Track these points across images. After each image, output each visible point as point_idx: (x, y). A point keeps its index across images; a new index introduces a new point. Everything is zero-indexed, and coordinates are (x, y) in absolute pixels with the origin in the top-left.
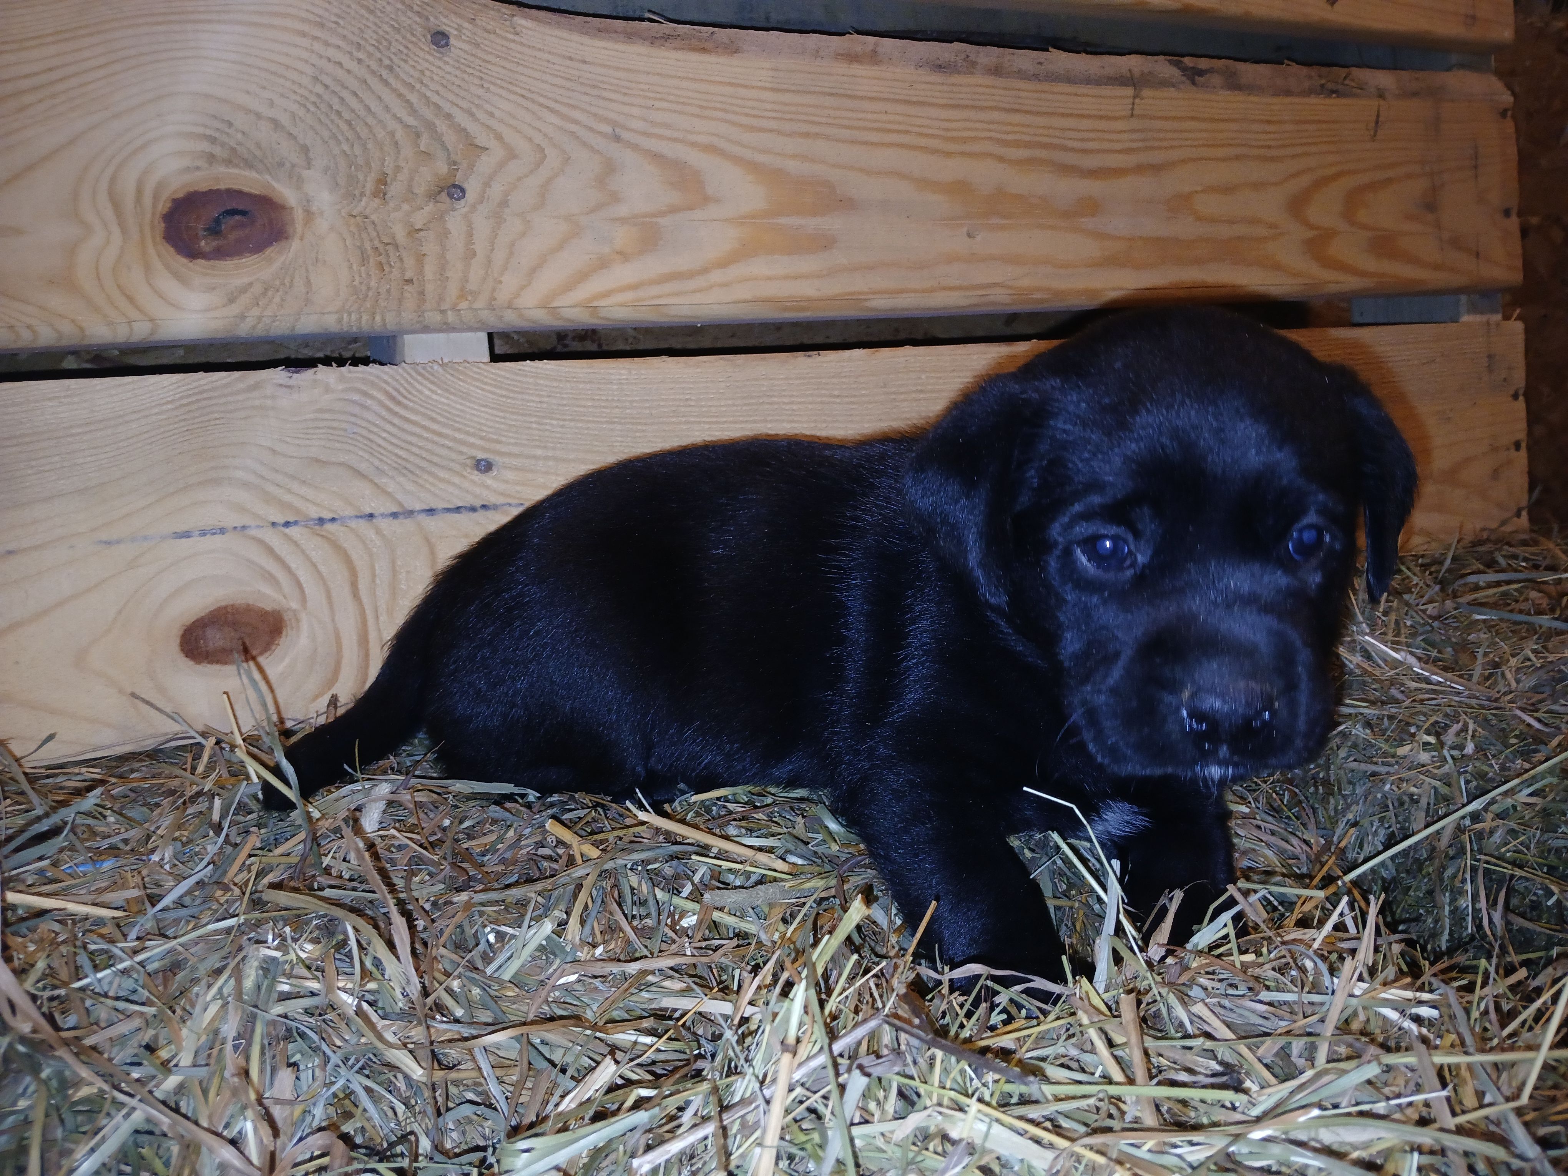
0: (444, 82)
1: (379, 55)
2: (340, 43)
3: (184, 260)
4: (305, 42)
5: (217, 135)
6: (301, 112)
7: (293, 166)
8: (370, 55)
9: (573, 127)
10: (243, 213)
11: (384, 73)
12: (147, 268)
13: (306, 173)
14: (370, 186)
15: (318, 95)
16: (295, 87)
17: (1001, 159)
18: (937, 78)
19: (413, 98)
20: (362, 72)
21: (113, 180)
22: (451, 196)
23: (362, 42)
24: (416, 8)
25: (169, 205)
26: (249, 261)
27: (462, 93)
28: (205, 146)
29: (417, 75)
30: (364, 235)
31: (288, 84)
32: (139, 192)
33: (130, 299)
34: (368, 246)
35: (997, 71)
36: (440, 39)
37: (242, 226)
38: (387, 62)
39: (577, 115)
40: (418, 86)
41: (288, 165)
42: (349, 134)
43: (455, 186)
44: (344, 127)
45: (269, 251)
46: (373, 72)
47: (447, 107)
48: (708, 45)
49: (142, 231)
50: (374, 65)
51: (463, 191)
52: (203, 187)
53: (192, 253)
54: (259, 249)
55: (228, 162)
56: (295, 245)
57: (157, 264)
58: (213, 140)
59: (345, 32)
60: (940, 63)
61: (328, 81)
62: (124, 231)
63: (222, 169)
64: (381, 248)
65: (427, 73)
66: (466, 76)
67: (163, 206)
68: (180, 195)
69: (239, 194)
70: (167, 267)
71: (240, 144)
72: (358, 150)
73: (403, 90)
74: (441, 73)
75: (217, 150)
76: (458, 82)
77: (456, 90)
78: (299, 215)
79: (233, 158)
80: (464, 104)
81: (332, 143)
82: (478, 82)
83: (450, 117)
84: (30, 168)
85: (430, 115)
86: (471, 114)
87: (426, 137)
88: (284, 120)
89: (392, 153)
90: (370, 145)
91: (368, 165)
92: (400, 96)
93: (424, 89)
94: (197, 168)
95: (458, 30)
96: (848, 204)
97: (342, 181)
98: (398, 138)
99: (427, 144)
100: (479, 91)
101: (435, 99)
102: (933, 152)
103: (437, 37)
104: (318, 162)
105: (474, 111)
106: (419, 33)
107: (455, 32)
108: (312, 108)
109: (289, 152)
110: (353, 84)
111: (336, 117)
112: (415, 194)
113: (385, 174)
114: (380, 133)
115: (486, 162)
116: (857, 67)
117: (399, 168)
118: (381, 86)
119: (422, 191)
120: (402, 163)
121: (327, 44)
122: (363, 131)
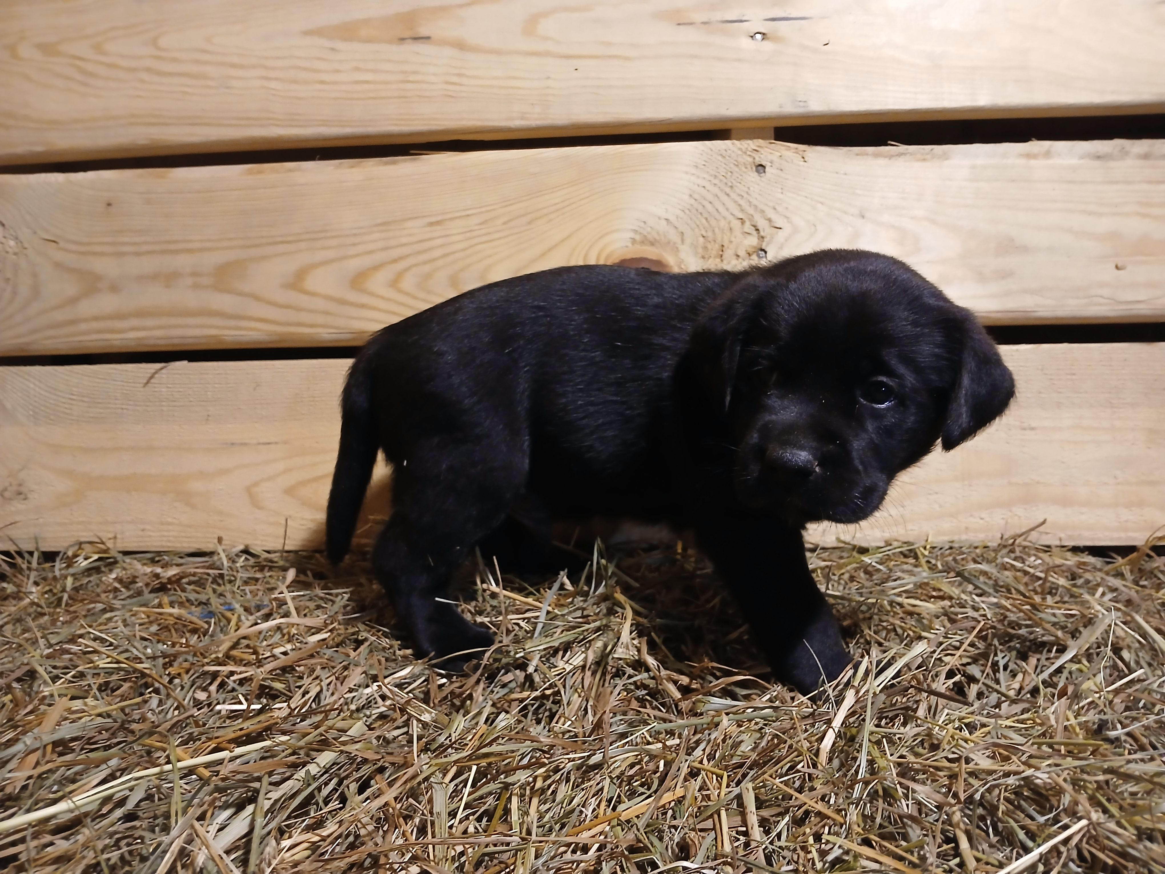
0: (761, 193)
1: (725, 180)
2: (706, 176)
4: (687, 177)
5: (637, 228)
6: (681, 214)
7: (675, 243)
8: (721, 181)
9: (834, 212)
11: (728, 190)
13: (681, 247)
14: (714, 252)
15: (692, 205)
16: (680, 202)
17: (1146, 216)
18: (1097, 163)
19: (742, 202)
20: (716, 190)
21: (586, 254)
22: (759, 256)
23: (717, 174)
24: (748, 153)
27: (770, 198)
28: (631, 235)
29: (746, 190)
31: (676, 200)
32: (598, 260)
36: (761, 168)
38: (730, 184)
39: (838, 205)
40: (745, 195)
41: (672, 243)
42: (706, 224)
43: (762, 250)
44: (704, 221)
46: (722, 190)
47: (762, 207)
48: (928, 157)
50: (723, 186)
51: (766, 252)
52: (629, 257)
55: (642, 243)
58: (636, 231)
59: (708, 170)
60: (1099, 154)
61: (696, 196)
63: (638, 247)
65: (752, 189)
66: (773, 188)
68: (617, 261)
69: (645, 260)
71: (649, 233)
72: (710, 234)
73: (738, 199)
74: (759, 188)
75: (638, 237)
76: (768, 192)
77: (767, 196)
79: (646, 241)
80: (771, 204)
81: (697, 230)
82: (780, 191)
83: (762, 211)
84: (550, 249)
85: (751, 211)
86: (775, 209)
87: (748, 223)
88: (672, 219)
89: (728, 234)
90: (716, 230)
91: (715, 241)
92: (736, 202)
93: (749, 197)
94: (627, 247)
95: (771, 162)
96: (1025, 249)
97: (700, 250)
98: (732, 225)
99: (748, 227)
100: (781, 196)
101: (755, 202)
102: (1090, 213)
103: (760, 168)
104: (688, 241)
105: (777, 207)
106: (749, 166)
107: (770, 164)
108: (687, 212)
109: (674, 236)
110: (710, 197)
111: (699, 216)
112: (738, 256)
113: (723, 246)
114: (723, 224)
115: (781, 235)
116: (1033, 162)
117: (731, 242)
118: (726, 197)
119: (742, 253)
120: (733, 239)
121: (698, 177)
122: (713, 222)
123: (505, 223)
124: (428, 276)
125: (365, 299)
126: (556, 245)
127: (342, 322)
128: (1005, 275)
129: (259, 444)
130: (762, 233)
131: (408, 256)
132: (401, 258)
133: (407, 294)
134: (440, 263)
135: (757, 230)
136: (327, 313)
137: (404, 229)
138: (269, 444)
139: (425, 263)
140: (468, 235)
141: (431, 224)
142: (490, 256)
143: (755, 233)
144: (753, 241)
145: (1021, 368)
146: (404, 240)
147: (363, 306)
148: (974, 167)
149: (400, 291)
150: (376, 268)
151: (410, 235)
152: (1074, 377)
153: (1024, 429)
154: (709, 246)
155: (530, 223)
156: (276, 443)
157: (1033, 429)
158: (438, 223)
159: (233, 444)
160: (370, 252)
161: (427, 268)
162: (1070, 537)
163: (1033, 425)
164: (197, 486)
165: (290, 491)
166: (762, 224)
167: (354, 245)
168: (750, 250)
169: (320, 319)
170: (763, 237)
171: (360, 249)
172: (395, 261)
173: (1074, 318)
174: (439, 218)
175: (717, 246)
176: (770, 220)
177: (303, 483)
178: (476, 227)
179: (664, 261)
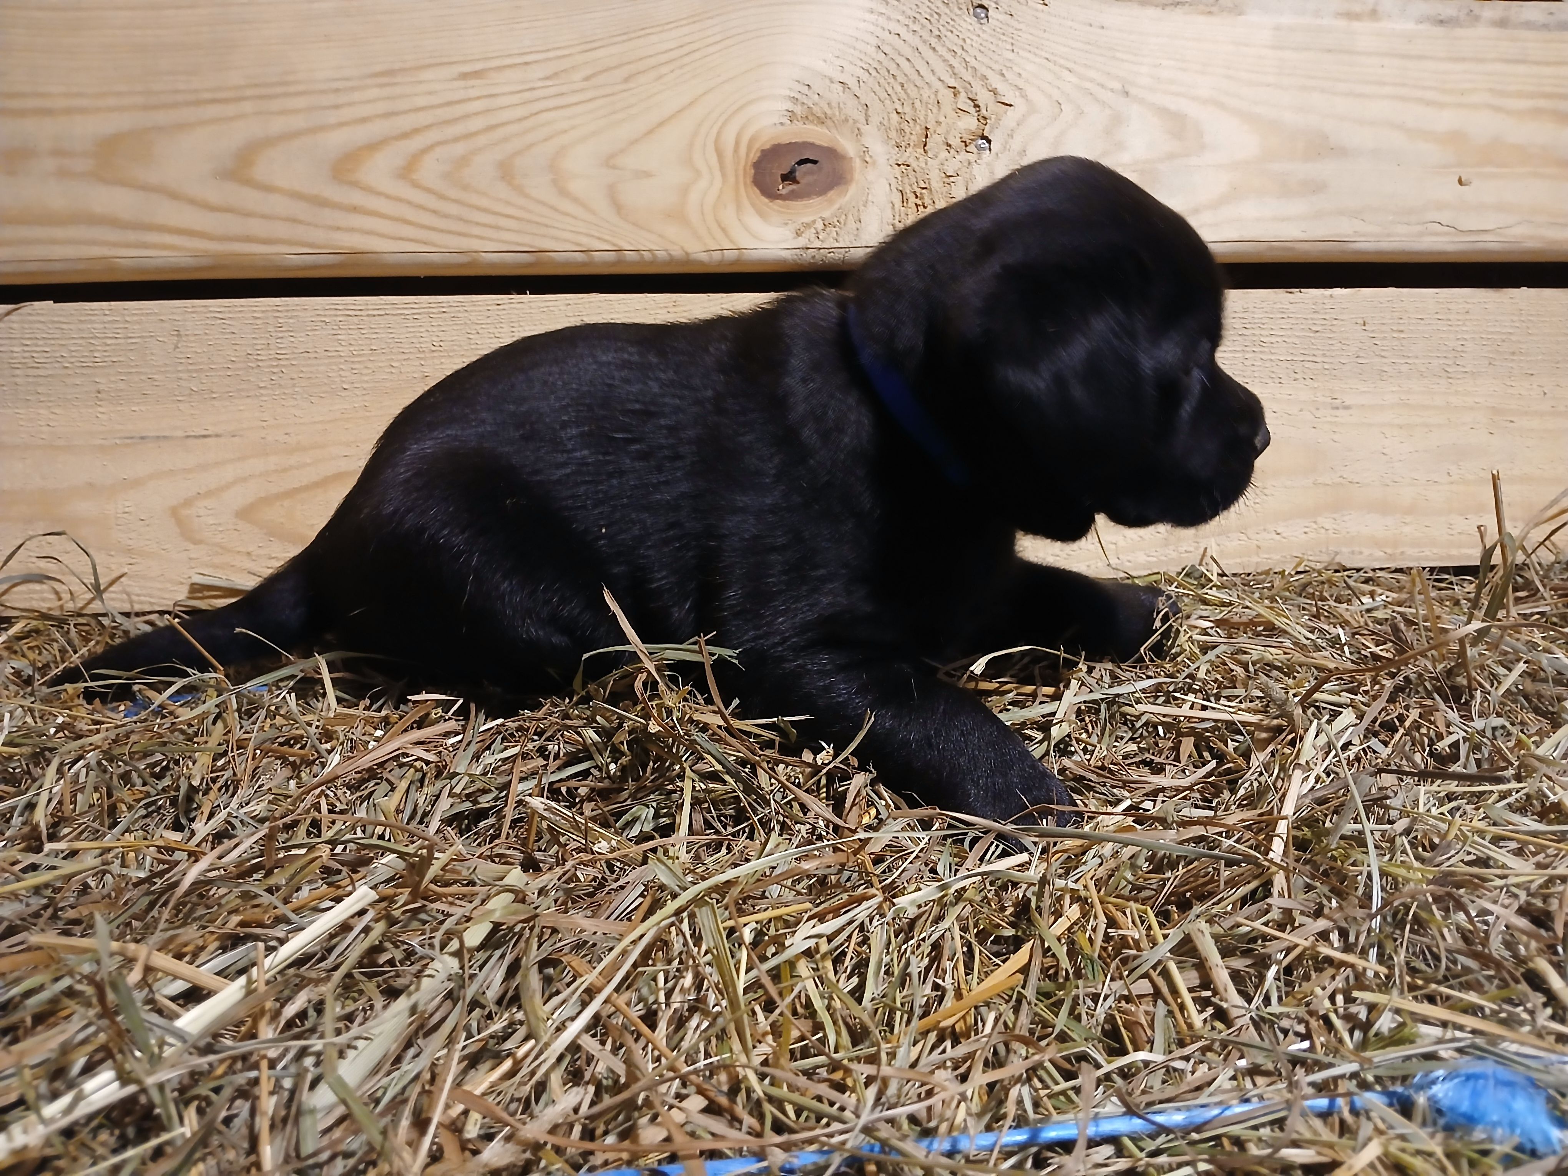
0: (982, 49)
1: (930, 26)
2: (900, 18)
3: (766, 200)
4: (873, 17)
5: (797, 96)
6: (865, 76)
7: (855, 122)
8: (923, 26)
9: (1088, 85)
10: (815, 162)
11: (934, 41)
12: (739, 207)
13: (865, 128)
14: (913, 139)
15: (880, 62)
16: (862, 56)
17: (1498, 109)
18: (1439, 31)
19: (954, 62)
20: (916, 41)
21: (719, 134)
22: (979, 148)
23: (917, 16)
25: (759, 154)
26: (815, 201)
27: (996, 57)
28: (790, 106)
29: (961, 42)
30: (906, 180)
31: (857, 53)
32: (737, 143)
33: (724, 230)
34: (908, 190)
35: (1502, 23)
36: (981, 10)
37: (811, 173)
38: (936, 33)
39: (1092, 74)
40: (959, 51)
41: (851, 121)
42: (902, 95)
43: (984, 137)
44: (899, 89)
45: (831, 194)
46: (925, 42)
47: (983, 70)
49: (737, 176)
50: (926, 35)
51: (989, 142)
52: (785, 140)
53: (771, 194)
54: (822, 192)
55: (806, 120)
56: (852, 190)
57: (746, 202)
58: (795, 100)
59: (904, 8)
60: (1441, 18)
61: (888, 49)
62: (724, 175)
63: (799, 125)
64: (918, 191)
65: (968, 41)
66: (1000, 43)
67: (754, 156)
68: (767, 146)
69: (812, 145)
70: (753, 205)
71: (815, 104)
72: (907, 109)
73: (948, 56)
74: (980, 41)
75: (798, 110)
76: (993, 48)
77: (990, 54)
78: (857, 163)
79: (810, 117)
80: (996, 67)
81: (888, 102)
82: (1009, 47)
83: (984, 78)
84: (661, 124)
85: (968, 77)
86: (1003, 75)
87: (963, 96)
88: (852, 83)
89: (935, 110)
90: (917, 103)
91: (915, 120)
92: (945, 61)
93: (964, 55)
94: (782, 124)
95: (996, 3)
96: (1339, 152)
97: (893, 134)
98: (940, 98)
99: (963, 102)
100: (1010, 55)
101: (973, 63)
102: (1429, 103)
103: (979, 10)
104: (875, 119)
105: (1004, 72)
106: (964, 7)
107: (994, 6)
108: (874, 73)
109: (853, 110)
110: (908, 52)
111: (892, 80)
112: (949, 146)
113: (927, 128)
114: (926, 93)
115: (1011, 117)
116: (1356, 25)
117: (939, 123)
118: (931, 51)
119: (955, 142)
120: (942, 119)
121: (889, 19)
122: (913, 92)
123: (587, 79)
124: (463, 161)
125: (357, 198)
126: (671, 118)
127: (319, 236)
128: (1316, 188)
129: (188, 437)
130: (983, 112)
131: (428, 127)
132: (416, 131)
133: (429, 190)
134: (482, 140)
135: (976, 106)
136: (295, 221)
137: (420, 82)
138: (205, 436)
139: (456, 140)
140: (527, 95)
141: (464, 76)
142: (565, 131)
143: (972, 110)
144: (970, 123)
145: (1335, 322)
146: (421, 102)
147: (355, 209)
148: (1277, 28)
149: (416, 185)
150: (373, 147)
151: (430, 93)
152: (1402, 335)
153: (1337, 408)
154: (907, 130)
155: (626, 80)
156: (217, 436)
157: (1347, 408)
158: (477, 74)
159: (142, 438)
160: (364, 120)
161: (460, 149)
162: (1391, 557)
163: (1347, 403)
164: (84, 507)
165: (245, 513)
166: (984, 97)
167: (337, 107)
168: (966, 137)
169: (281, 230)
170: (985, 118)
171: (346, 114)
172: (405, 135)
173: (1404, 253)
174: (478, 66)
175: (918, 129)
176: (995, 92)
177: (268, 500)
178: (540, 84)
179: (839, 150)
